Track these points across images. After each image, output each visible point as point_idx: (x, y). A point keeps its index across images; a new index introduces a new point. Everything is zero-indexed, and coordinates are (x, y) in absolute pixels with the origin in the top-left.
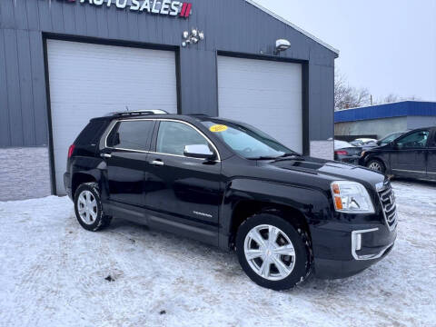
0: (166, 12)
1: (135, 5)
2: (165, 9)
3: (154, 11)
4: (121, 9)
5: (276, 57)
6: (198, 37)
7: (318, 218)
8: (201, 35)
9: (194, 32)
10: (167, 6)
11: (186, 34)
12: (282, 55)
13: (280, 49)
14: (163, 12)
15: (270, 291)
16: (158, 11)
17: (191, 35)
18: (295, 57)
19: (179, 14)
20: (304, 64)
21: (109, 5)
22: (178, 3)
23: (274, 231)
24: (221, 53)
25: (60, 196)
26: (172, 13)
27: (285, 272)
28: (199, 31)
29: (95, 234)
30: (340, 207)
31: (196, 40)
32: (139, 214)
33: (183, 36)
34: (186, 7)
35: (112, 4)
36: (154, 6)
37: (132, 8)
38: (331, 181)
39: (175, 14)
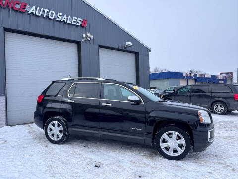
0: (75, 24)
1: (59, 18)
2: (74, 22)
3: (68, 22)
4: (51, 19)
5: (125, 50)
6: (90, 38)
7: (195, 126)
8: (92, 37)
9: (89, 35)
10: (75, 21)
11: (84, 35)
12: (128, 49)
13: (128, 46)
14: (73, 23)
15: (174, 161)
16: (70, 23)
17: (87, 36)
18: (133, 50)
19: (81, 25)
20: (137, 54)
21: (44, 16)
22: (80, 19)
23: (175, 134)
24: (101, 46)
25: (12, 126)
26: (77, 24)
27: (181, 151)
28: (91, 34)
29: (62, 145)
30: (202, 121)
31: (89, 39)
32: (95, 132)
33: (83, 36)
34: (85, 22)
35: (46, 16)
36: (69, 19)
37: (57, 19)
38: (197, 111)
39: (79, 25)
